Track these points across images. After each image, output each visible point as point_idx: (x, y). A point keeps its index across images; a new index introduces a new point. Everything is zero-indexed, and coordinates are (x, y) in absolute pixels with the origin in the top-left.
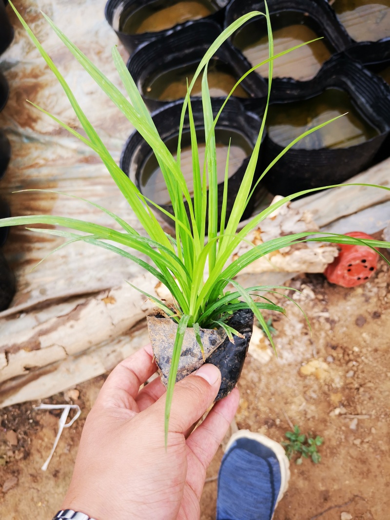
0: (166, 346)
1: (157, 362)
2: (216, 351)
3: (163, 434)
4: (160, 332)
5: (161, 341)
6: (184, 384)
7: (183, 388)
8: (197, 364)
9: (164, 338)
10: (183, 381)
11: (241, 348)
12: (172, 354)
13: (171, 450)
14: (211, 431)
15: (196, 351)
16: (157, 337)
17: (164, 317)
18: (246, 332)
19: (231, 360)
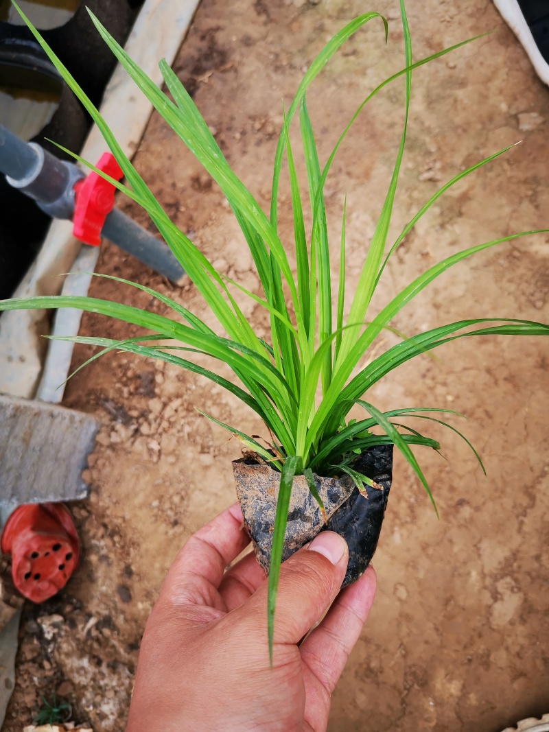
0: (264, 505)
1: (250, 531)
2: (339, 511)
3: (266, 648)
4: (253, 486)
5: (255, 499)
6: (293, 566)
7: (292, 572)
8: (311, 532)
9: (260, 494)
10: (291, 561)
11: (376, 506)
12: (272, 518)
13: (281, 673)
14: (336, 635)
15: (309, 512)
16: (250, 493)
17: (257, 463)
18: (382, 480)
19: (361, 524)
